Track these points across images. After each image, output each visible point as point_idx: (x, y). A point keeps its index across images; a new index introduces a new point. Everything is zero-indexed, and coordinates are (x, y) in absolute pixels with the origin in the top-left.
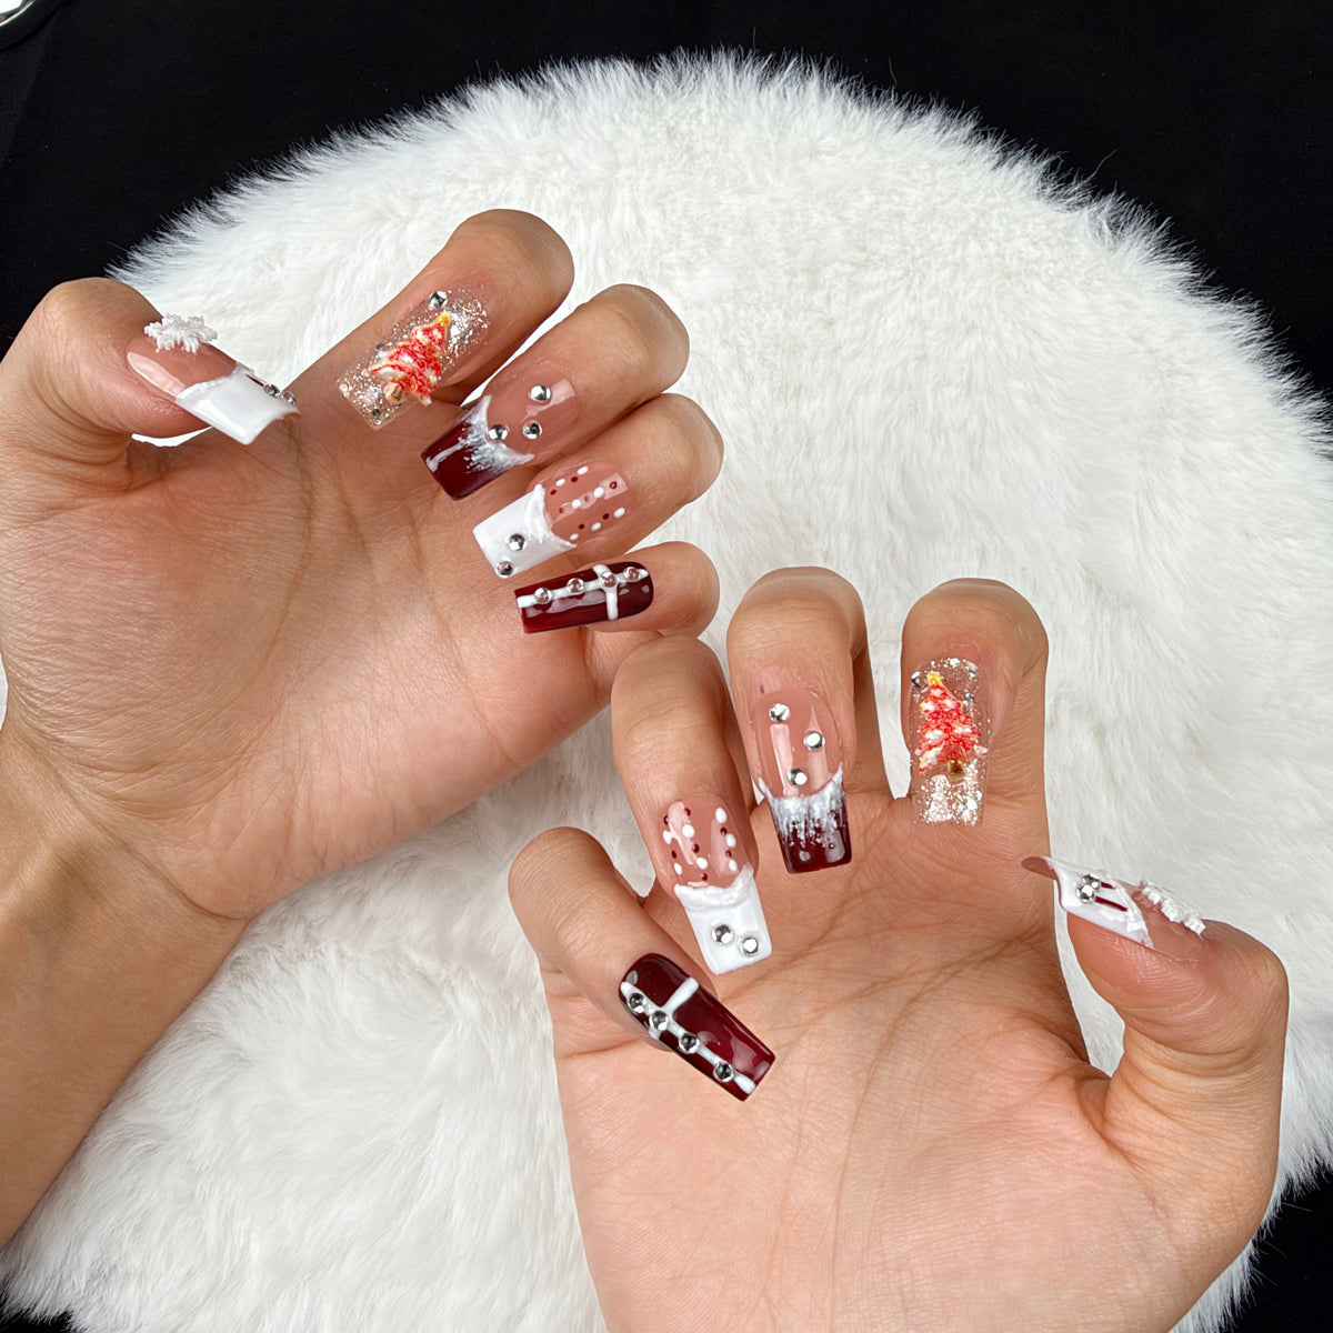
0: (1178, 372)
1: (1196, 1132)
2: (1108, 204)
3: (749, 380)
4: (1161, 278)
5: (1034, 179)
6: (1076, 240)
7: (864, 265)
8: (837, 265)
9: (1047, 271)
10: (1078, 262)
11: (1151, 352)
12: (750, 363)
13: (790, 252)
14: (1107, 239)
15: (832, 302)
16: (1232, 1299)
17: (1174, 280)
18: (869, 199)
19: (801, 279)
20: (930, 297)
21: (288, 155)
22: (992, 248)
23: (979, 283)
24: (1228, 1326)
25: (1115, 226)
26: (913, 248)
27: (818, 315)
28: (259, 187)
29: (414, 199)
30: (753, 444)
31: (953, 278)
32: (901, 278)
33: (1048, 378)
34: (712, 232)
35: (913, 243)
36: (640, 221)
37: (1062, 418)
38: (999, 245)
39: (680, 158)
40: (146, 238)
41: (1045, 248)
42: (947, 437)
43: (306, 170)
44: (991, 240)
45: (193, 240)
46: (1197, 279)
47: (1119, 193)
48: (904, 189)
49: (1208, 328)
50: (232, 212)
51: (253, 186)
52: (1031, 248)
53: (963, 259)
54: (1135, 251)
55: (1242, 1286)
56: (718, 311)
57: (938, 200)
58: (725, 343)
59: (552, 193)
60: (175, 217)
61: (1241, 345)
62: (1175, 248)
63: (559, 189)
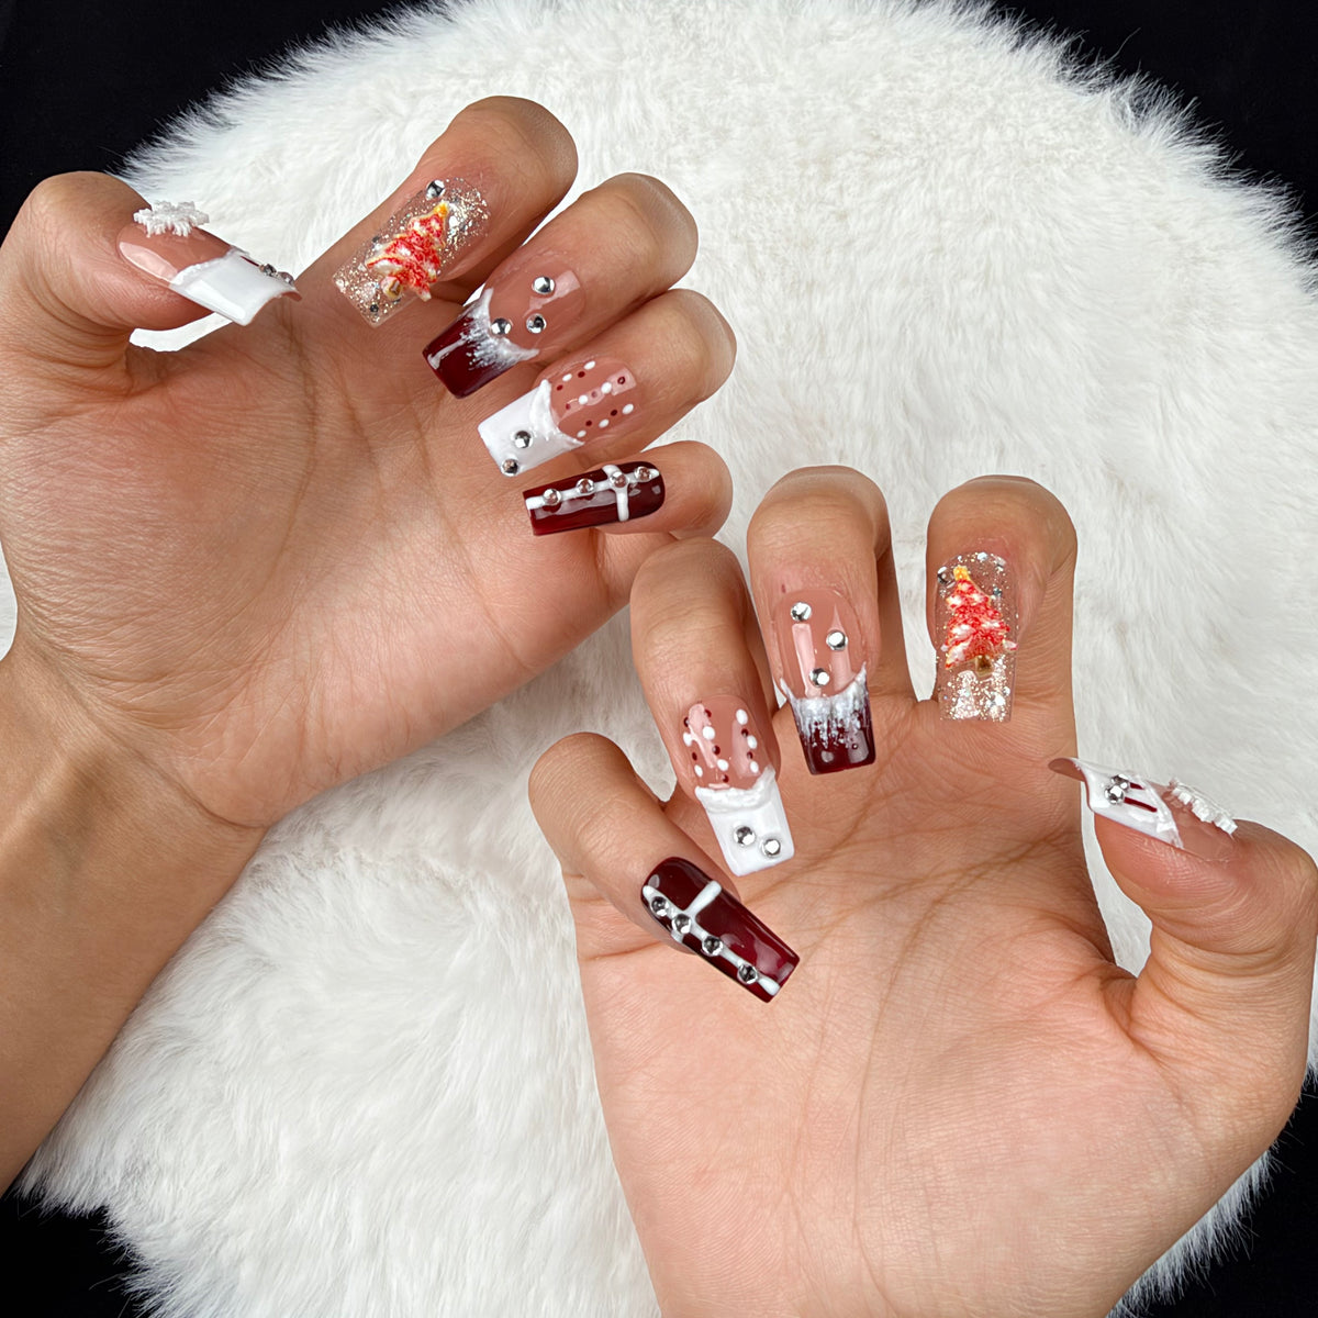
0: (1203, 260)
1: (1223, 1031)
2: (1131, 85)
3: (760, 275)
4: (1186, 161)
5: (1054, 61)
6: (1097, 124)
7: (876, 156)
8: (850, 155)
9: (1067, 157)
10: (1099, 147)
11: (1175, 239)
12: (761, 259)
13: (801, 142)
14: (1130, 122)
15: (845, 194)
16: (1250, 1186)
17: (1196, 162)
18: (882, 85)
19: (812, 170)
20: (945, 187)
21: (284, 53)
22: (1010, 134)
23: (997, 170)
24: (1246, 1213)
25: (1139, 108)
26: (928, 135)
27: (831, 208)
28: (255, 88)
29: (414, 96)
30: (764, 341)
31: (970, 166)
32: (916, 168)
33: (1068, 268)
34: (721, 124)
35: (928, 130)
36: (646, 114)
37: (1082, 309)
38: (1018, 132)
39: (686, 47)
40: (141, 142)
41: (1065, 133)
42: (964, 331)
43: (302, 69)
44: (1009, 125)
45: (190, 144)
46: (1224, 161)
47: (1142, 74)
48: (920, 74)
49: (1235, 213)
50: (228, 114)
51: (248, 86)
52: (1051, 134)
53: (980, 146)
54: (1161, 132)
55: (1260, 1174)
56: (727, 206)
57: (954, 84)
58: (735, 238)
59: (555, 87)
60: (171, 121)
61: (1269, 231)
62: (1200, 130)
63: (562, 82)
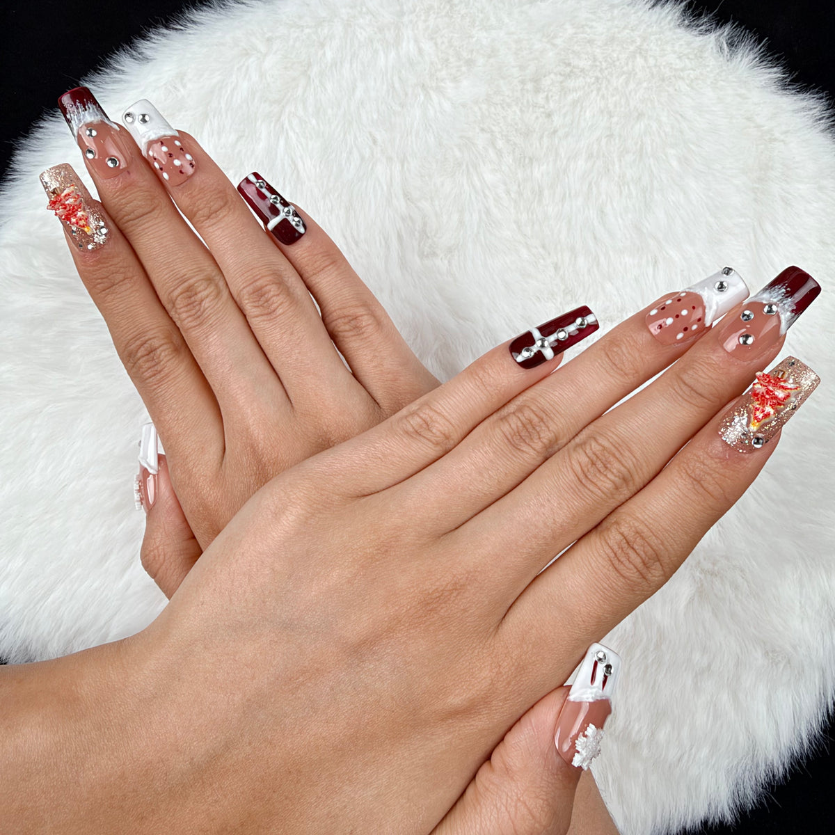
0: (775, 140)
2: (727, 29)
3: (499, 153)
4: (762, 78)
5: (678, 14)
6: (706, 55)
7: (568, 76)
8: (552, 76)
9: (688, 76)
10: (708, 69)
11: (758, 127)
12: (500, 144)
13: (522, 68)
14: (726, 53)
15: (551, 102)
17: (771, 79)
18: (570, 31)
19: (529, 86)
20: (613, 95)
21: (182, 12)
22: (651, 61)
23: (645, 85)
25: (731, 45)
26: (600, 62)
27: (542, 110)
28: (163, 35)
29: (268, 40)
30: (504, 195)
31: (627, 83)
32: (593, 84)
33: (691, 146)
34: (470, 56)
35: (601, 60)
36: (420, 51)
37: (702, 172)
38: (656, 60)
39: (444, 8)
40: (90, 71)
41: (687, 60)
42: (629, 187)
43: (194, 22)
44: (651, 56)
45: (123, 72)
46: (786, 78)
47: (734, 23)
48: (594, 24)
49: (793, 111)
50: (148, 53)
51: (159, 34)
52: (677, 61)
53: (633, 70)
54: (746, 60)
56: (476, 109)
57: (616, 30)
58: (482, 130)
59: (361, 34)
60: (108, 57)
61: (817, 120)
62: (770, 58)
63: (365, 30)
